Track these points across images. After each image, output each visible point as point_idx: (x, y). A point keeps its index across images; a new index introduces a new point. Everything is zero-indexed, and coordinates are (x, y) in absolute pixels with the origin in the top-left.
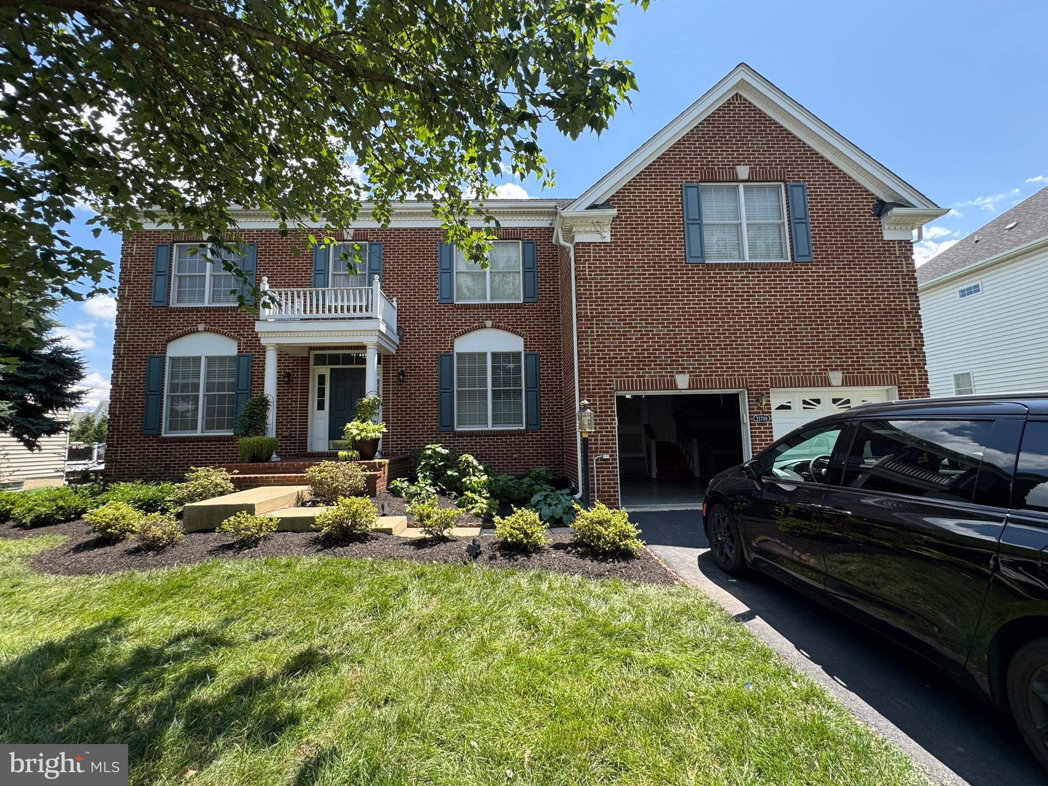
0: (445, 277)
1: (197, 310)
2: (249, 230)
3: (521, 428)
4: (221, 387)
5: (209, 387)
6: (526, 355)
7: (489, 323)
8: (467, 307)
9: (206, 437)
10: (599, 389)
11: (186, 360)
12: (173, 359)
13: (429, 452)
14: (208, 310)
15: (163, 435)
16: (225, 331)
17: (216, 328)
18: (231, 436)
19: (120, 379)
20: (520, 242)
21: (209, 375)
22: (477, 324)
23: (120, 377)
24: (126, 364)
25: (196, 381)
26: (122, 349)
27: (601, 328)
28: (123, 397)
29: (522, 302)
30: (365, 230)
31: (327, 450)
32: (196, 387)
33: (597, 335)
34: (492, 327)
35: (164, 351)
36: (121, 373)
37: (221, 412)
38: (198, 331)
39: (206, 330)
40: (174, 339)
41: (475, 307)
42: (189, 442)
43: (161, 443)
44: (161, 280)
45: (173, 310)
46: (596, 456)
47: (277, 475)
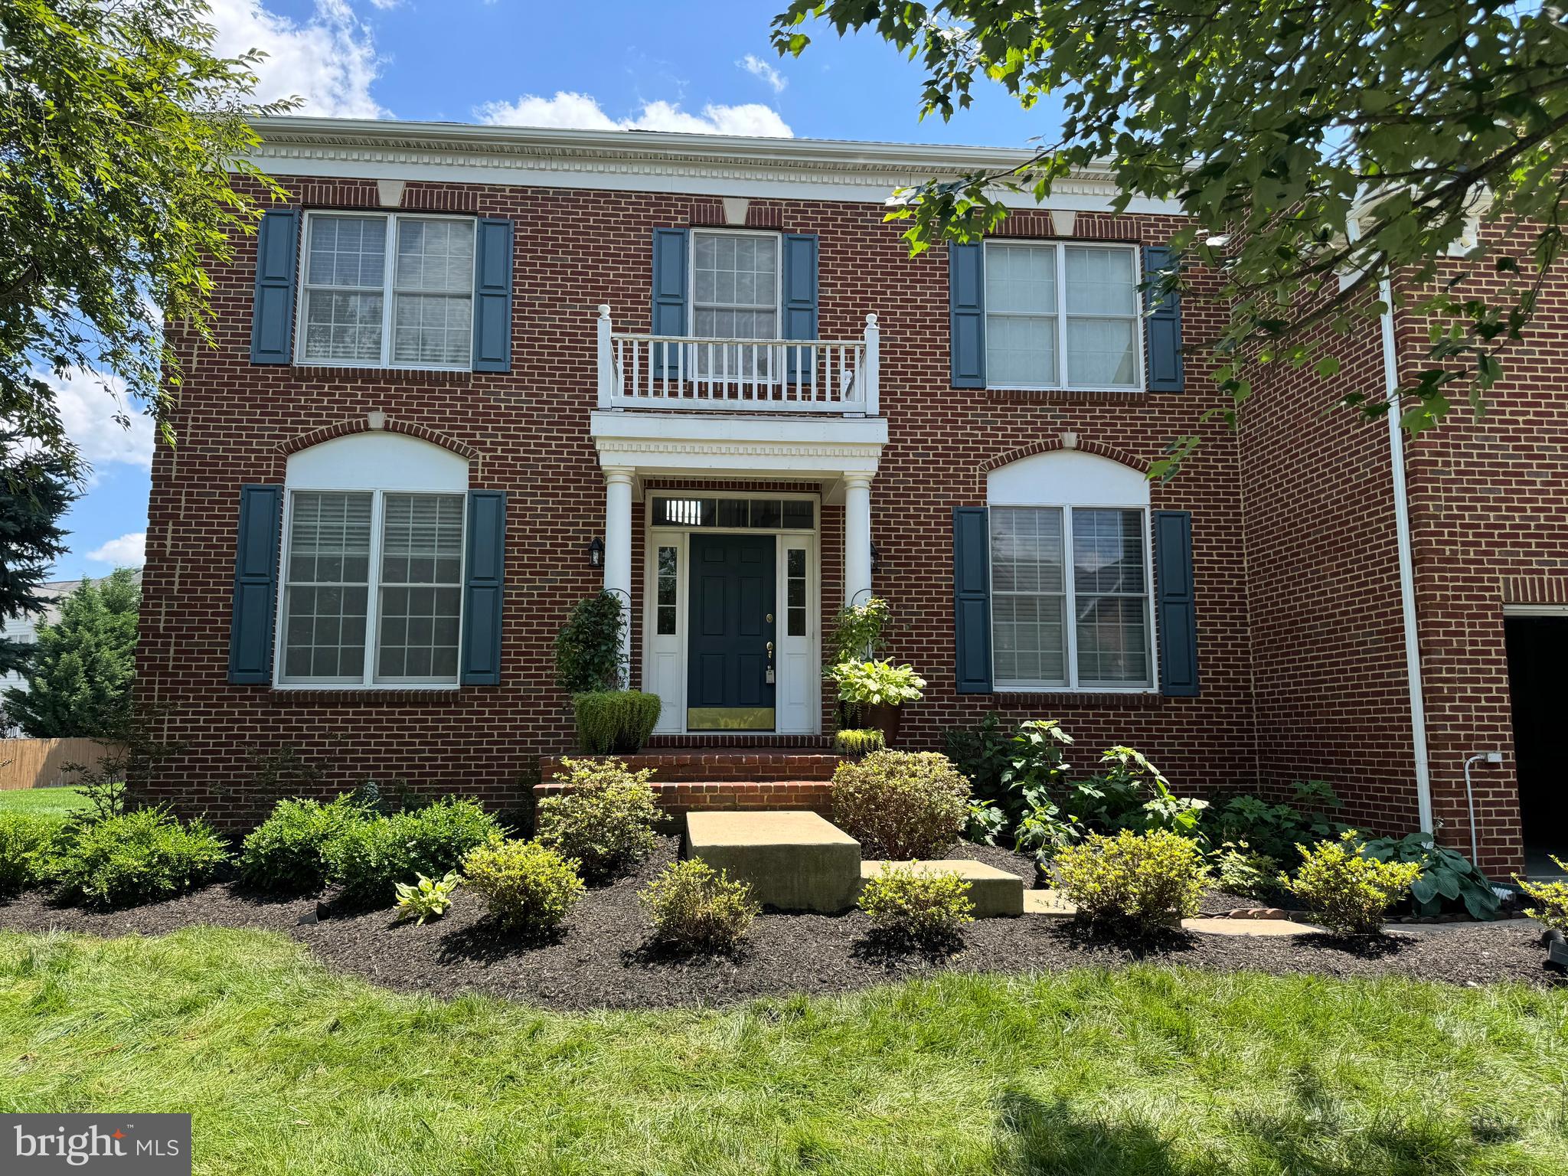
0: (967, 324)
1: (368, 376)
2: (494, 188)
3: (1150, 691)
4: (422, 569)
5: (392, 568)
6: (1157, 518)
7: (1070, 438)
8: (1017, 398)
9: (385, 693)
10: (1468, 598)
11: (333, 499)
12: (299, 496)
13: (1036, 738)
14: (392, 376)
15: (277, 686)
16: (437, 431)
17: (415, 423)
18: (455, 693)
19: (169, 543)
20: (1137, 248)
21: (391, 537)
22: (1041, 440)
23: (169, 535)
24: (183, 504)
25: (356, 552)
26: (174, 467)
27: (1465, 455)
28: (176, 587)
29: (1142, 389)
30: (774, 202)
31: (684, 733)
32: (359, 569)
33: (1458, 472)
34: (1077, 448)
35: (280, 476)
36: (170, 527)
37: (420, 632)
38: (367, 429)
39: (386, 429)
40: (305, 447)
41: (1037, 398)
42: (344, 705)
43: (274, 705)
44: (274, 298)
45: (304, 374)
46: (1468, 756)
47: (718, 784)
